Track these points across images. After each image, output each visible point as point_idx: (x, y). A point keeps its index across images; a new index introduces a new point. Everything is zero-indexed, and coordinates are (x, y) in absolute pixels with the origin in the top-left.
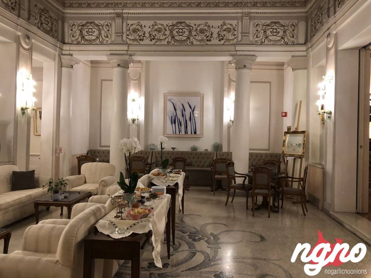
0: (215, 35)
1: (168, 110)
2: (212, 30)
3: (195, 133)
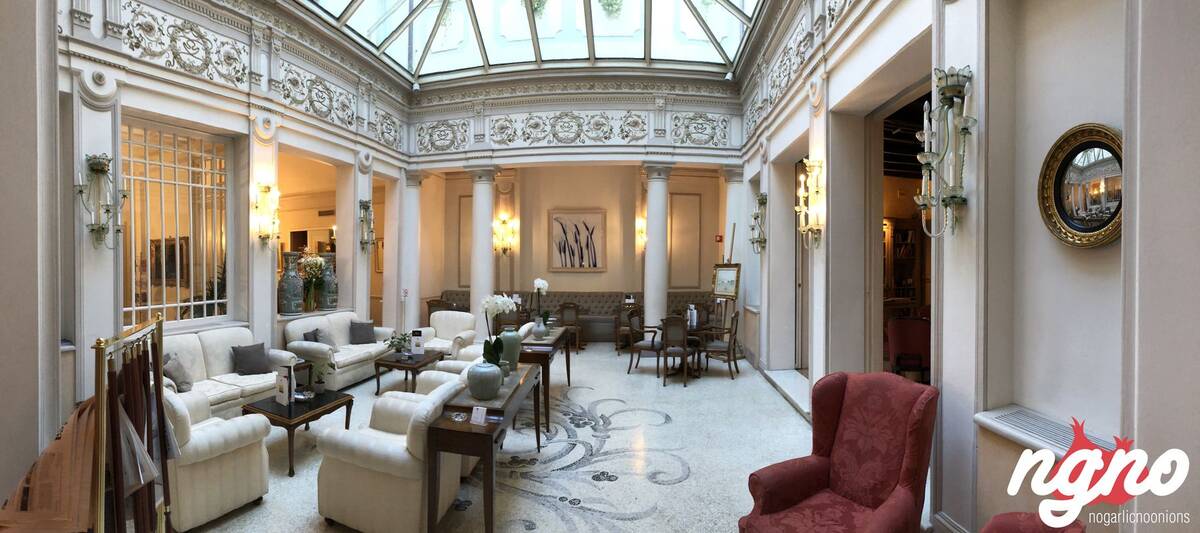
0: (617, 130)
1: (555, 233)
2: (612, 123)
3: (595, 266)
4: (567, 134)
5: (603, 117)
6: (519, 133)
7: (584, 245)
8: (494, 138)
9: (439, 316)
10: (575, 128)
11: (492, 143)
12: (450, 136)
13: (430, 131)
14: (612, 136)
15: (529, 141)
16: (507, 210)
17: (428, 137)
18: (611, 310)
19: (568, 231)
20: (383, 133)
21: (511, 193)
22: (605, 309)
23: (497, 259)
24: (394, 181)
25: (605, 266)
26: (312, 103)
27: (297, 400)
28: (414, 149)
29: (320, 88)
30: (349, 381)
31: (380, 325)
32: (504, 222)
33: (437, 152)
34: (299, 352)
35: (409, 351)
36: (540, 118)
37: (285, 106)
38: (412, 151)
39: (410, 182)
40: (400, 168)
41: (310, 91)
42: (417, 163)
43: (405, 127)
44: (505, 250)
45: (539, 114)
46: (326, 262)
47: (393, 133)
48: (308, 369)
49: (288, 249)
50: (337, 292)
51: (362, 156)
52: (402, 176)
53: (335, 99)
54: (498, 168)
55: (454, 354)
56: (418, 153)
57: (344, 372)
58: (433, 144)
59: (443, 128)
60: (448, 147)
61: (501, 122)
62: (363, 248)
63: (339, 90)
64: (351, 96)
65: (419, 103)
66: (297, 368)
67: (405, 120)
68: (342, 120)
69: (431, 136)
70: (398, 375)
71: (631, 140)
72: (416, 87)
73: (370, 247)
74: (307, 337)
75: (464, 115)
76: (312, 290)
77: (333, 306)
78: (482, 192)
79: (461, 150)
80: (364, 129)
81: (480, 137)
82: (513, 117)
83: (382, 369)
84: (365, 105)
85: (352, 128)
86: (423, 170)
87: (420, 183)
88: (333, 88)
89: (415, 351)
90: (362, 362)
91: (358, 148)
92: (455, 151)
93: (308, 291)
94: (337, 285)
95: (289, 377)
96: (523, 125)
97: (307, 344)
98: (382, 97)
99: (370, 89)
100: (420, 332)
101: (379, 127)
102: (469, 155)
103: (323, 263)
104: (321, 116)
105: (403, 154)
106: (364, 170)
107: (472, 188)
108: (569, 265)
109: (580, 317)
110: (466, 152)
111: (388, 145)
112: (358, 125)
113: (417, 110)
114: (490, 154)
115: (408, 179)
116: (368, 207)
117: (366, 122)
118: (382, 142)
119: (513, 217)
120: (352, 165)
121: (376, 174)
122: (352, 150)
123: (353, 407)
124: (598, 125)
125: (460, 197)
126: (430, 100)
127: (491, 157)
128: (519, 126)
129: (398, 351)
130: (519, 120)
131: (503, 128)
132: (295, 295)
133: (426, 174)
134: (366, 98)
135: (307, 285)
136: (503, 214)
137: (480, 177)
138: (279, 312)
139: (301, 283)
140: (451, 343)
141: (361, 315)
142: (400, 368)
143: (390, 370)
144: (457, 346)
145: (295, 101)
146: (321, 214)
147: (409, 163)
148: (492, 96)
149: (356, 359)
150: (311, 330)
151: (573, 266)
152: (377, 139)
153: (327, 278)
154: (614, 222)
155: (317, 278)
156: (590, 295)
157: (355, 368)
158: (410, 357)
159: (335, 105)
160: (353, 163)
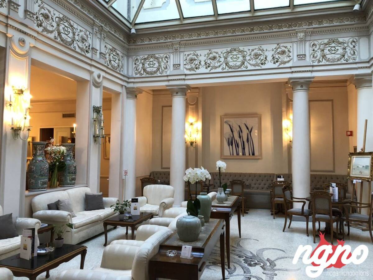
4: (235, 63)
5: (260, 50)
6: (203, 63)
7: (245, 140)
8: (187, 67)
9: (149, 188)
10: (241, 58)
11: (185, 70)
12: (157, 65)
13: (142, 61)
14: (266, 62)
15: (209, 69)
16: (193, 116)
17: (141, 65)
18: (266, 186)
19: (234, 130)
20: (110, 61)
21: (196, 104)
22: (262, 185)
23: (187, 149)
24: (118, 94)
25: (261, 154)
26: (59, 34)
27: (39, 255)
28: (132, 73)
29: (66, 24)
30: (83, 237)
31: (107, 196)
32: (191, 124)
33: (148, 75)
34: (43, 219)
35: (129, 213)
36: (217, 53)
37: (38, 33)
38: (130, 74)
39: (129, 96)
40: (122, 86)
41: (58, 25)
42: (134, 83)
43: (125, 58)
44: (192, 143)
45: (216, 50)
46: (67, 151)
47: (117, 61)
48: (50, 232)
49: (38, 140)
50: (75, 173)
51: (95, 75)
52: (124, 91)
53: (76, 34)
54: (188, 87)
55: (161, 214)
56: (134, 76)
57: (80, 231)
58: (145, 70)
59: (151, 60)
60: (155, 72)
61: (191, 56)
62: (95, 141)
63: (80, 28)
64: (88, 33)
65: (135, 42)
66: (41, 231)
67: (125, 53)
68: (82, 49)
69: (143, 64)
70: (121, 230)
71: (280, 64)
72: (133, 31)
73: (100, 140)
74: (50, 207)
75: (167, 51)
76: (56, 171)
77: (72, 183)
78: (178, 103)
79: (164, 74)
80: (97, 57)
81: (177, 66)
82: (199, 52)
83: (109, 227)
84: (98, 41)
85: (89, 55)
86: (137, 88)
87: (136, 96)
88: (75, 26)
89: (133, 213)
90: (94, 223)
91: (93, 69)
92: (160, 75)
93: (53, 172)
94: (75, 167)
95: (33, 237)
96: (205, 58)
97: (50, 212)
98: (110, 36)
99: (101, 30)
100: (137, 199)
101: (107, 56)
102: (170, 78)
103: (65, 151)
104: (65, 43)
105: (124, 76)
106: (97, 85)
107: (171, 101)
108: (235, 154)
109: (245, 190)
110: (167, 76)
111: (114, 69)
112: (92, 53)
113: (133, 47)
114: (183, 77)
115: (127, 93)
116: (100, 111)
117: (98, 52)
118: (110, 67)
119: (197, 121)
120: (88, 81)
121: (105, 88)
122: (89, 71)
123: (87, 255)
124: (257, 56)
125: (163, 107)
126: (143, 41)
127: (184, 79)
128: (203, 59)
129: (122, 213)
130: (202, 54)
131: (192, 60)
132: (42, 176)
133: (140, 91)
134: (99, 36)
135: (52, 168)
136: (191, 118)
137: (177, 93)
138: (27, 189)
139: (47, 166)
140: (158, 207)
141: (93, 189)
142: (122, 225)
143: (115, 228)
144: (162, 209)
145: (45, 29)
146: (64, 116)
147: (128, 83)
148: (185, 39)
149: (88, 221)
150: (53, 201)
151: (238, 154)
152: (106, 65)
153: (68, 163)
154: (267, 123)
155: (60, 162)
156: (250, 175)
157: (88, 228)
158: (130, 218)
159: (77, 37)
160: (89, 79)
